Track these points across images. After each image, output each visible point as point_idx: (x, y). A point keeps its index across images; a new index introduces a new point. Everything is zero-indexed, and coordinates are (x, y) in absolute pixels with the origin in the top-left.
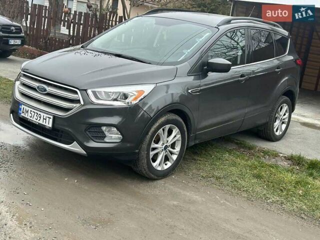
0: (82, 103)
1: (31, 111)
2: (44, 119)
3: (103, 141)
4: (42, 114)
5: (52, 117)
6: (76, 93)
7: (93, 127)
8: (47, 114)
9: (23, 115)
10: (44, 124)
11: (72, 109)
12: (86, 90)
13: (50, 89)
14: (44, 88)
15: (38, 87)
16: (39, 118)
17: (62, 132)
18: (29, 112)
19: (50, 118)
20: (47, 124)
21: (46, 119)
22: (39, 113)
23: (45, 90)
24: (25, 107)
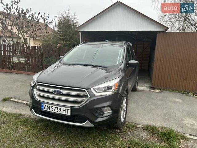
0: (89, 96)
1: (52, 107)
2: (63, 110)
3: (103, 116)
4: (62, 108)
5: (70, 109)
6: (84, 91)
7: (97, 110)
8: (66, 107)
9: (45, 109)
10: (64, 113)
11: (83, 101)
12: (90, 89)
13: (64, 91)
14: (59, 91)
15: (54, 91)
16: (59, 111)
17: (77, 116)
18: (51, 107)
19: (68, 109)
20: (66, 114)
21: (65, 111)
22: (59, 107)
23: (61, 92)
24: (47, 105)
